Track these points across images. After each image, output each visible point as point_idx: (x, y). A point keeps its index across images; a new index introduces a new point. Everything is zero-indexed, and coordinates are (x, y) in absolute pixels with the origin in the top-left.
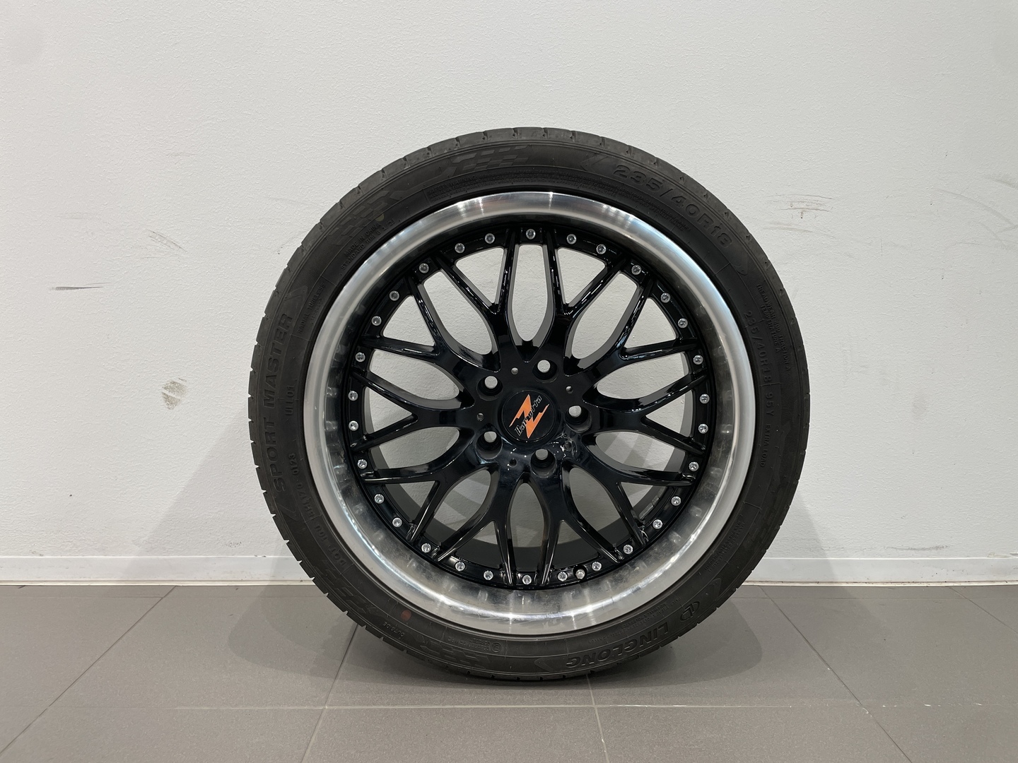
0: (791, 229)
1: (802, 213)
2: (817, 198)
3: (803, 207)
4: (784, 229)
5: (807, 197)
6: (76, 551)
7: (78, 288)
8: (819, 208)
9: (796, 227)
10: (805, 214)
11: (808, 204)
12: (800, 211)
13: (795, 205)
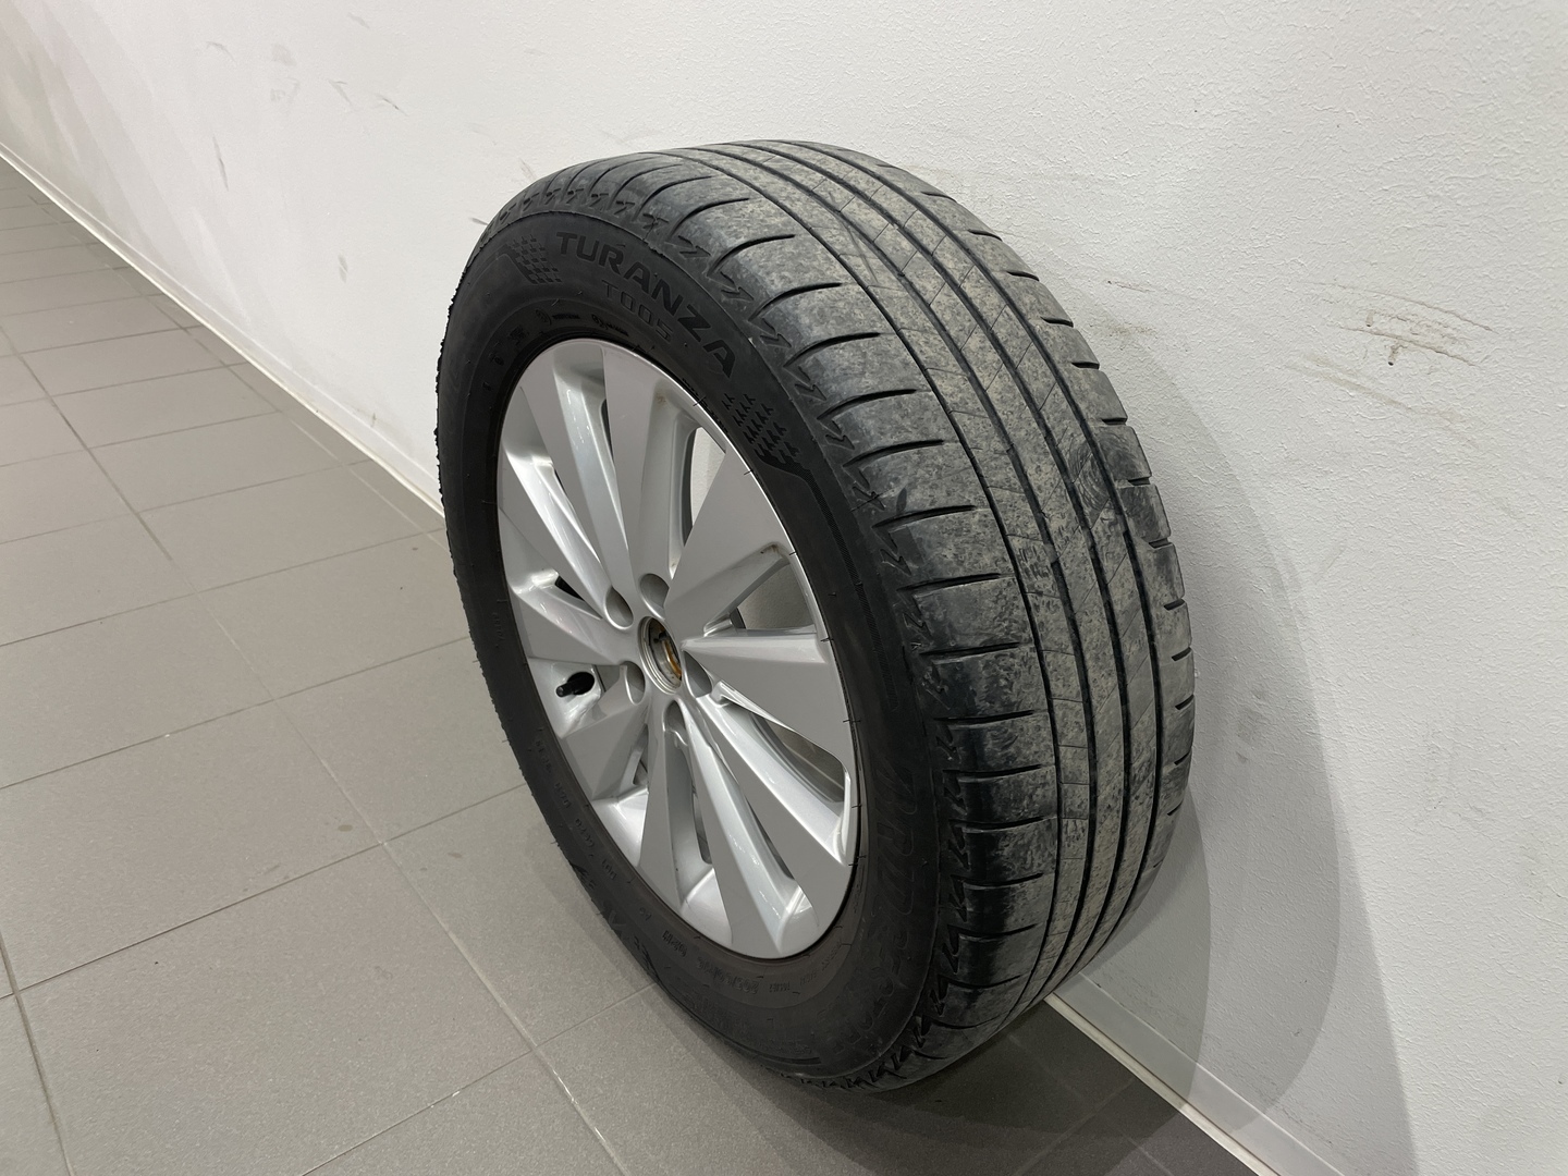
0: (1358, 387)
1: (1394, 351)
2: (1447, 318)
3: (1398, 333)
4: (1338, 381)
5: (1418, 309)
8: (1448, 348)
9: (1369, 384)
10: (1401, 356)
11: (1417, 329)
12: (1390, 342)
13: (1380, 323)
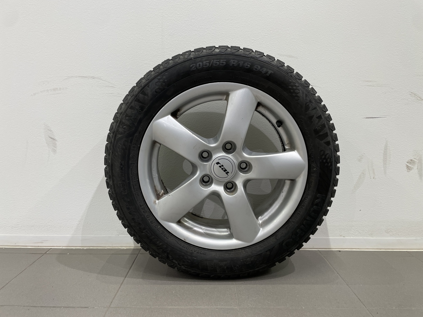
6: (360, 235)
7: (375, 118)
